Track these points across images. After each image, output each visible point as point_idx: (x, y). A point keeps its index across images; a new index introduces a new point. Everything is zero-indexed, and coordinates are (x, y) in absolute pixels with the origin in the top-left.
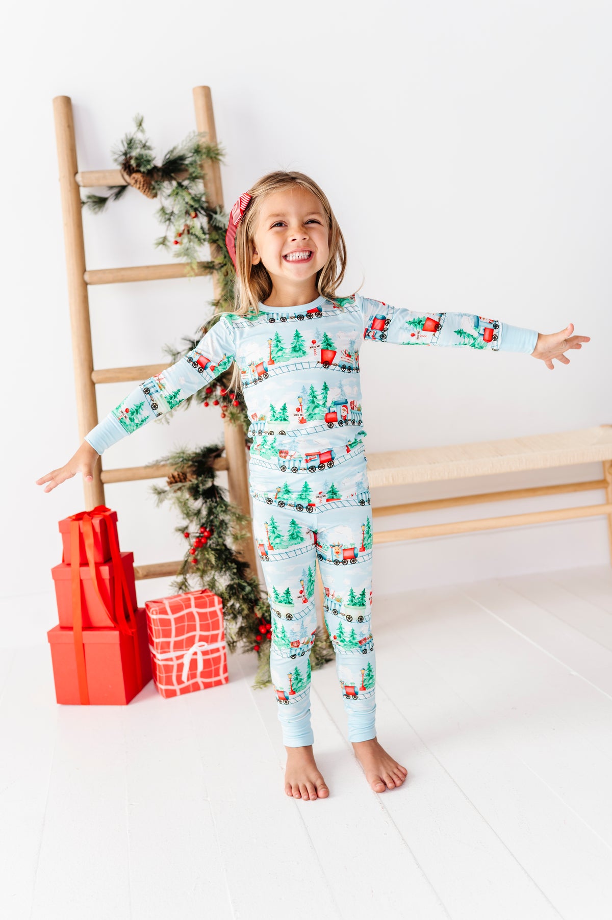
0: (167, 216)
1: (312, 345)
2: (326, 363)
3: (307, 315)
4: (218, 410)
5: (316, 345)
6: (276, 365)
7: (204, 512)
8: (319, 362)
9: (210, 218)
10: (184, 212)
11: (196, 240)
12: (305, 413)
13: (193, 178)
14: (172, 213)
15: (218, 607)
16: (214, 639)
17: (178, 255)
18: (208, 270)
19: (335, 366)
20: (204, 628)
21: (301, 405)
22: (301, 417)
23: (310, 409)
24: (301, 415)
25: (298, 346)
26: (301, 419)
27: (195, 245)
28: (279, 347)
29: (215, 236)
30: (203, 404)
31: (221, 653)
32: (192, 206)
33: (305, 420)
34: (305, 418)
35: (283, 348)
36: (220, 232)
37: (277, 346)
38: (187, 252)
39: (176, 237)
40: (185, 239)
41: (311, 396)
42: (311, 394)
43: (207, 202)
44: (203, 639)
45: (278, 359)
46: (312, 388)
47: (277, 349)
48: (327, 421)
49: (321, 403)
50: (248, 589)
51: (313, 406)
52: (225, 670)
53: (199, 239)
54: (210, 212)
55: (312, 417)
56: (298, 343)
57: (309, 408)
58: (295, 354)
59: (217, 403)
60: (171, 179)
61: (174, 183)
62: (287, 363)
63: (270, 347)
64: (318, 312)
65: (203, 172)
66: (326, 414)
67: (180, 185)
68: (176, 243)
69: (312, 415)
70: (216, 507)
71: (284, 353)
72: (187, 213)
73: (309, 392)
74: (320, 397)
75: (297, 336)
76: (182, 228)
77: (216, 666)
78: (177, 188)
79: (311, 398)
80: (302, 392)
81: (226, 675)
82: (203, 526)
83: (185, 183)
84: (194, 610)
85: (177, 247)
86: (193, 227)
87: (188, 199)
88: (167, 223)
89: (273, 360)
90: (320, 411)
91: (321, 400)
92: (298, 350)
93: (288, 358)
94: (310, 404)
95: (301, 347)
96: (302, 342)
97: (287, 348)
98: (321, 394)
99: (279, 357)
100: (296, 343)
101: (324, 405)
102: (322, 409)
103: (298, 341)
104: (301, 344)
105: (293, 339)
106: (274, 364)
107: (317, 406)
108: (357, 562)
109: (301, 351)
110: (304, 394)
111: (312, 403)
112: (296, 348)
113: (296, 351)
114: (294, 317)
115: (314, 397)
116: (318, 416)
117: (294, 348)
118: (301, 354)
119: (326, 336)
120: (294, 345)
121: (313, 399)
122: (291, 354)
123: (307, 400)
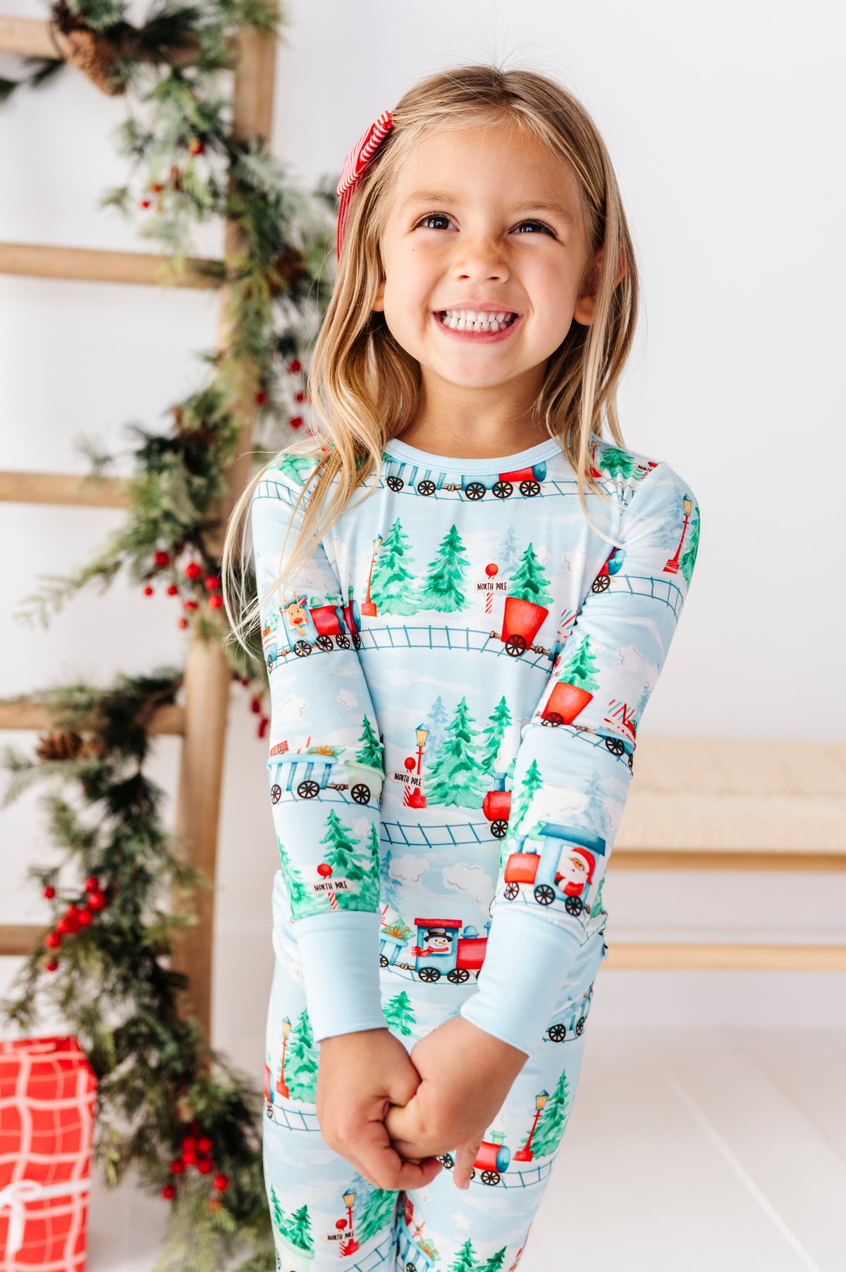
0: (139, 143)
1: (484, 578)
2: (516, 641)
3: (494, 488)
4: (175, 607)
5: (497, 579)
6: (382, 619)
7: (104, 842)
8: (494, 636)
9: (234, 161)
10: (174, 138)
11: (192, 208)
12: (428, 779)
13: (211, 65)
14: (149, 138)
15: (82, 1099)
16: (63, 1173)
17: (147, 234)
18: (208, 280)
19: (539, 655)
20: (41, 1145)
21: (420, 753)
22: (413, 787)
24: (415, 781)
25: (446, 577)
26: (412, 792)
27: (188, 217)
28: (396, 569)
29: (240, 206)
30: (140, 589)
31: (76, 1208)
32: (193, 127)
33: (423, 799)
34: (423, 792)
35: (406, 575)
36: (251, 196)
37: (392, 563)
38: (169, 233)
39: (145, 191)
40: (170, 199)
41: (454, 731)
42: (456, 726)
43: (235, 125)
44: (34, 1173)
46: (462, 709)
47: (390, 572)
48: (489, 813)
49: (479, 758)
50: (171, 1048)
51: (455, 761)
52: (81, 1245)
53: (200, 206)
54: (237, 147)
55: (445, 795)
56: (448, 567)
57: (440, 764)
58: (436, 599)
59: (173, 591)
60: (158, 58)
61: (165, 71)
62: (410, 621)
63: (372, 562)
65: (231, 55)
66: (490, 794)
67: (177, 76)
68: (146, 205)
69: (446, 788)
70: (128, 838)
71: (406, 588)
72: (182, 142)
73: (452, 717)
74: (479, 740)
75: (452, 543)
76: (164, 176)
77: (59, 1237)
78: (169, 81)
79: (454, 738)
80: (431, 716)
81: (81, 1258)
82: (93, 875)
83: (190, 73)
84: (22, 1102)
85: (148, 216)
86: (190, 175)
87: (190, 109)
88: (135, 156)
89: (375, 605)
90: (474, 779)
91: (480, 749)
92: (445, 587)
93: (414, 605)
94: (448, 754)
95: (455, 582)
96: (459, 564)
97: (417, 577)
98: (486, 731)
99: (390, 597)
100: (444, 567)
101: (485, 765)
102: (478, 775)
103: (449, 562)
104: (457, 570)
105: (439, 552)
106: (376, 616)
107: (467, 763)
108: (500, 1184)
109: (453, 592)
110: (436, 721)
111: (453, 754)
112: (440, 581)
113: (437, 589)
114: (457, 487)
115: (461, 736)
116: (466, 794)
117: (434, 581)
118: (452, 602)
119: (530, 557)
120: (438, 570)
121: (459, 741)
122: (423, 598)
123: (441, 741)
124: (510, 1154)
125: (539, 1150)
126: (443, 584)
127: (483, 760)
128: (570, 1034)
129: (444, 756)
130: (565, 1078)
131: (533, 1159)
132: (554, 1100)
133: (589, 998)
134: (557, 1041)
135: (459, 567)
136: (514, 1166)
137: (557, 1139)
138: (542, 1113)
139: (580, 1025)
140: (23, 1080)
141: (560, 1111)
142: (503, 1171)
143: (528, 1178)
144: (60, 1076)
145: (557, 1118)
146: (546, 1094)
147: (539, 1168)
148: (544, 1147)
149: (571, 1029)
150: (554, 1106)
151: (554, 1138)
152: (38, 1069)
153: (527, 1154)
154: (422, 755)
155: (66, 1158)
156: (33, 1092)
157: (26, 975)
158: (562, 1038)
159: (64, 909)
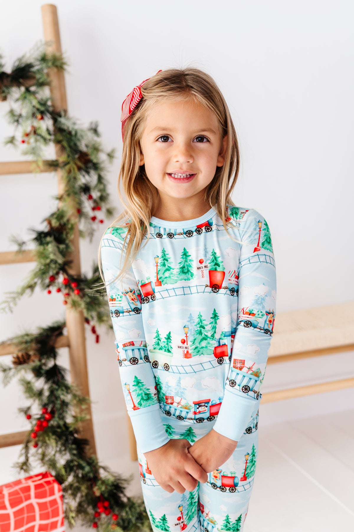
0: (16, 118)
1: (200, 265)
2: (215, 287)
3: (196, 231)
4: (60, 297)
5: (203, 265)
6: (164, 287)
7: (46, 393)
8: (207, 286)
9: (55, 121)
10: (30, 114)
11: (42, 140)
12: (191, 346)
13: (41, 85)
14: (20, 116)
15: (57, 495)
16: (54, 526)
17: (25, 153)
18: (52, 168)
19: (224, 290)
20: (44, 517)
21: (186, 337)
22: (186, 350)
23: (197, 342)
24: (186, 348)
25: (186, 267)
26: (186, 352)
27: (41, 145)
28: (167, 267)
29: (60, 137)
30: (46, 291)
32: (38, 109)
33: (190, 354)
34: (190, 352)
35: (171, 268)
36: (64, 134)
37: (164, 265)
38: (34, 151)
39: (23, 137)
40: (32, 139)
41: (198, 326)
42: (199, 324)
43: (53, 106)
44: (42, 528)
45: (165, 280)
46: (200, 316)
47: (164, 268)
48: (216, 355)
49: (209, 334)
50: (87, 469)
51: (200, 337)
53: (45, 139)
54: (56, 116)
55: (199, 351)
56: (186, 263)
57: (195, 340)
58: (183, 276)
59: (59, 290)
60: (19, 85)
61: (23, 89)
62: (175, 286)
63: (157, 266)
64: (208, 226)
65: (48, 80)
66: (216, 348)
67: (28, 90)
68: (23, 142)
69: (199, 349)
70: (57, 390)
71: (172, 273)
73: (197, 320)
74: (208, 327)
75: (185, 254)
76: (29, 129)
78: (25, 93)
79: (199, 329)
80: (188, 321)
82: (44, 407)
83: (33, 89)
84: (34, 501)
85: (25, 146)
86: (39, 128)
87: (35, 102)
88: (16, 124)
89: (160, 282)
90: (209, 343)
91: (209, 331)
92: (186, 271)
93: (176, 279)
94: (197, 335)
95: (190, 268)
96: (190, 261)
97: (175, 269)
98: (210, 323)
99: (166, 278)
100: (185, 263)
101: (212, 337)
102: (210, 341)
103: (186, 261)
104: (189, 264)
105: (181, 258)
106: (161, 286)
107: (205, 337)
108: (237, 491)
109: (189, 272)
110: (191, 323)
111: (199, 334)
112: (184, 269)
113: (183, 272)
114: (182, 233)
115: (201, 327)
116: (206, 349)
117: (182, 269)
118: (190, 276)
119: (214, 254)
120: (182, 265)
121: (201, 329)
122: (179, 276)
123: (194, 330)
124: (238, 480)
125: (249, 475)
126: (185, 270)
127: (211, 335)
128: (254, 430)
129: (196, 336)
130: (254, 447)
131: (247, 479)
132: (252, 456)
133: (258, 415)
134: (249, 433)
135: (190, 263)
136: (241, 483)
137: (254, 470)
138: (248, 461)
139: (256, 426)
140: (32, 492)
141: (254, 459)
142: (237, 486)
143: (246, 487)
144: (47, 488)
145: (253, 462)
146: (248, 454)
147: (250, 482)
148: (250, 474)
149: (254, 428)
150: (252, 458)
151: (253, 470)
152: (37, 487)
153: (245, 478)
154: (188, 337)
155: (54, 520)
156: (37, 496)
157: (24, 451)
158: (251, 432)
159: (34, 422)
